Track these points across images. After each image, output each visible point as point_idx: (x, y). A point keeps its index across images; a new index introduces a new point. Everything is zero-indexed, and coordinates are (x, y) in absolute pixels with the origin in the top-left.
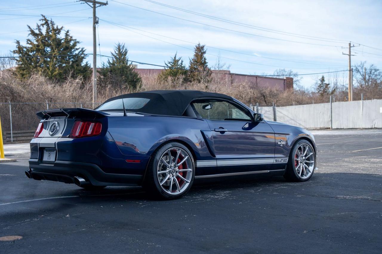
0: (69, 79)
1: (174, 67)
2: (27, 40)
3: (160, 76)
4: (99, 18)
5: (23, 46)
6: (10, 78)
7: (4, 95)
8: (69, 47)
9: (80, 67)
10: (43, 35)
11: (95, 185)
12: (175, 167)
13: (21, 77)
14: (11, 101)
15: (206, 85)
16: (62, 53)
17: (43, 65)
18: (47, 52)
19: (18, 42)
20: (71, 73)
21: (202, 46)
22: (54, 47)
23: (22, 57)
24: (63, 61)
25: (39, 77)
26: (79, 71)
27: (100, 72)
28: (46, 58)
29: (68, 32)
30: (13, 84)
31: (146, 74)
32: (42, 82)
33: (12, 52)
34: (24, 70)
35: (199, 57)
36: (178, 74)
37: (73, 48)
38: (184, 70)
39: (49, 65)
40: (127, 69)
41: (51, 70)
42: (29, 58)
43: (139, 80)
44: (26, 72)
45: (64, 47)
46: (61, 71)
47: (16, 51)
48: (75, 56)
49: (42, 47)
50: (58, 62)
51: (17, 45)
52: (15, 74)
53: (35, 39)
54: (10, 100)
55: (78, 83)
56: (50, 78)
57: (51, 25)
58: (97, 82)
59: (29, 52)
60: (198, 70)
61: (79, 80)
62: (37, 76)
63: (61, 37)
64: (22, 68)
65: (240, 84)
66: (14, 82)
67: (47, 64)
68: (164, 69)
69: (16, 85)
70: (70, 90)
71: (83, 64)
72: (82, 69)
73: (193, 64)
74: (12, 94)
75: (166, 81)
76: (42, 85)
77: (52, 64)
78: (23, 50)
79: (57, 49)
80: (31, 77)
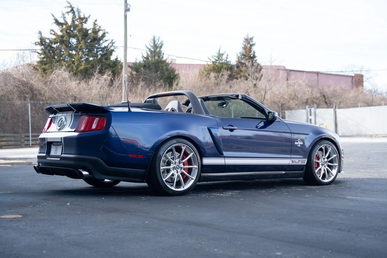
0: (96, 75)
1: (218, 62)
2: (50, 30)
3: (202, 71)
4: (130, 5)
5: (46, 37)
6: (30, 73)
7: (23, 93)
8: (97, 38)
9: (109, 61)
10: (68, 24)
11: (98, 178)
12: (180, 164)
13: (43, 72)
14: (31, 100)
15: (255, 82)
16: (89, 45)
17: (67, 58)
18: (72, 43)
19: (40, 33)
20: (98, 67)
21: (252, 37)
22: (80, 38)
23: (43, 50)
24: (90, 54)
25: (63, 73)
26: (108, 66)
27: (132, 67)
28: (71, 50)
29: (96, 21)
30: (33, 80)
31: (185, 70)
32: (66, 79)
33: (34, 44)
34: (46, 64)
35: (247, 50)
36: (223, 70)
37: (102, 39)
38: (230, 65)
39: (74, 59)
40: (163, 63)
41: (76, 64)
42: (52, 51)
43: (177, 76)
44: (48, 66)
45: (91, 38)
46: (87, 66)
47: (38, 42)
48: (104, 48)
49: (66, 38)
50: (85, 55)
51: (39, 36)
52: (36, 69)
53: (59, 29)
54: (29, 98)
55: (105, 80)
56: (75, 74)
57: (77, 12)
58: (128, 79)
59: (52, 43)
60: (246, 65)
61: (108, 76)
62: (60, 72)
63: (88, 27)
64: (44, 62)
65: (296, 81)
66: (35, 77)
67: (72, 58)
68: (206, 65)
69: (36, 82)
70: (96, 88)
71: (113, 58)
72: (112, 64)
73: (240, 59)
74: (32, 91)
75: (208, 77)
76: (65, 82)
77: (78, 58)
78: (45, 42)
79: (83, 40)
80: (53, 73)
